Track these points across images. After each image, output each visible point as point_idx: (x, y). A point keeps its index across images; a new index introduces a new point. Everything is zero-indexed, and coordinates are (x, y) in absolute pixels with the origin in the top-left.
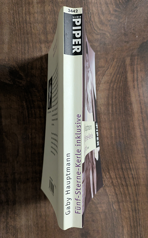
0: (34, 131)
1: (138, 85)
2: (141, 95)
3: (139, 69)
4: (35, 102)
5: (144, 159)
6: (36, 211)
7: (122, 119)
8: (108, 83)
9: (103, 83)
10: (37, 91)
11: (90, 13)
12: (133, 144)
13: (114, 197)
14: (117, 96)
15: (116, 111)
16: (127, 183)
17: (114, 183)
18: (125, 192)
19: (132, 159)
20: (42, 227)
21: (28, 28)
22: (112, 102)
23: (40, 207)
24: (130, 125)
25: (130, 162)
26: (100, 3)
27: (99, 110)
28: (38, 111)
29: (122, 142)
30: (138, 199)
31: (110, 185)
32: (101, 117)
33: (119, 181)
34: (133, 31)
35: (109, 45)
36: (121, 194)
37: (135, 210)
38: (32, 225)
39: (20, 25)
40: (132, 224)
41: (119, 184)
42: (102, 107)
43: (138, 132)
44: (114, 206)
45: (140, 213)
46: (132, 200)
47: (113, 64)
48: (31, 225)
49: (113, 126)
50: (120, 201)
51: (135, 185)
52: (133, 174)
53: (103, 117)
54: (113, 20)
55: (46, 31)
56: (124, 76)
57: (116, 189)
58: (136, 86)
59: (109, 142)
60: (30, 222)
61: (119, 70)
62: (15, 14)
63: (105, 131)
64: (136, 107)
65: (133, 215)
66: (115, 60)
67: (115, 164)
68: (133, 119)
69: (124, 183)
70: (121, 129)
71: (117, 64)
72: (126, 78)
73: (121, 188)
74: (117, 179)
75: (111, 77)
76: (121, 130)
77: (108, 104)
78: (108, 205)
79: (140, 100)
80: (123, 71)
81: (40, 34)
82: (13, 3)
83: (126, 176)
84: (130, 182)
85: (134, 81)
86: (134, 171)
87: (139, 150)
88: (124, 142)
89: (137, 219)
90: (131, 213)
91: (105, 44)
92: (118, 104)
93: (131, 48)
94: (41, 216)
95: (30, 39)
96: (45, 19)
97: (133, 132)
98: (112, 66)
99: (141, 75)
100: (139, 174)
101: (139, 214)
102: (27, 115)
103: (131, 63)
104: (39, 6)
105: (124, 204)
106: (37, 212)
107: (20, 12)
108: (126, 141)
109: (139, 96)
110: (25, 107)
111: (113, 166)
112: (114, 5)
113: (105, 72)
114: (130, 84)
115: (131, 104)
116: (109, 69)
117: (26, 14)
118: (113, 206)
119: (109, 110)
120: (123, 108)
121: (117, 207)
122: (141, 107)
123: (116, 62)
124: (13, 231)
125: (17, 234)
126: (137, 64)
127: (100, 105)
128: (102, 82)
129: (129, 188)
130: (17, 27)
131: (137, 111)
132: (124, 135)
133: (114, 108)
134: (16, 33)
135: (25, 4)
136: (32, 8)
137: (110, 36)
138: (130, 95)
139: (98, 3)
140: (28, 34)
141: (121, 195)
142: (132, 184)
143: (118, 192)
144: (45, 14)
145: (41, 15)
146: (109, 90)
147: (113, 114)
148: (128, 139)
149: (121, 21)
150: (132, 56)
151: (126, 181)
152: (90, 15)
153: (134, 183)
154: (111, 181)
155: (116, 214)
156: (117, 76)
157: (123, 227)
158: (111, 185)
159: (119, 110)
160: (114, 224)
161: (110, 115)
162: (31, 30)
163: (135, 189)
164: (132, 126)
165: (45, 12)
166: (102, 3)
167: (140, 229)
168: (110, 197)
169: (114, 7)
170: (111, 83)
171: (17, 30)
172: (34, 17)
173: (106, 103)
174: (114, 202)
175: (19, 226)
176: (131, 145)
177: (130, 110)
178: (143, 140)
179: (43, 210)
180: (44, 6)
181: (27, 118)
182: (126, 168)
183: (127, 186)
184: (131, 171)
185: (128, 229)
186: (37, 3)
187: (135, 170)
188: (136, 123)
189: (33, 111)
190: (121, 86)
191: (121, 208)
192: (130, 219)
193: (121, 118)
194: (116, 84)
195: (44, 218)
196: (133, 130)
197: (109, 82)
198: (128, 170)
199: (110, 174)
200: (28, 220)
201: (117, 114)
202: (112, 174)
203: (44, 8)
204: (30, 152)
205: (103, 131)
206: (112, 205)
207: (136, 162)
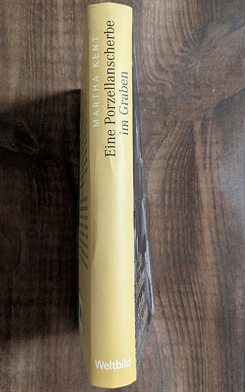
0: (46, 225)
1: (211, 164)
2: (215, 180)
3: (214, 141)
4: (51, 181)
5: (215, 278)
6: (43, 350)
7: (184, 216)
8: (165, 158)
9: (158, 158)
10: (54, 164)
11: (144, 53)
12: (199, 255)
13: (166, 336)
14: (178, 179)
15: (176, 202)
16: (187, 314)
17: (166, 313)
18: (182, 329)
19: (195, 279)
20: (49, 376)
21: (48, 70)
22: (170, 188)
23: (49, 343)
24: (196, 225)
25: (192, 282)
26: (160, 41)
27: (150, 199)
28: (55, 196)
29: (182, 250)
30: (202, 342)
31: (159, 316)
32: (151, 211)
33: (174, 310)
34: (207, 82)
35: (170, 102)
36: (177, 331)
37: (197, 358)
38: (35, 371)
39: (36, 64)
40: (191, 380)
41: (173, 315)
42: (153, 195)
43: (207, 237)
44: (164, 350)
45: (205, 364)
46: (193, 342)
47: (175, 130)
48: (32, 372)
49: (170, 225)
50: (173, 343)
51: (198, 319)
52: (196, 301)
53: (155, 211)
54: (177, 65)
55: (76, 77)
56: (191, 150)
57: (169, 323)
58: (208, 166)
59: (162, 249)
60: (31, 368)
61: (183, 139)
62: (29, 47)
63: (156, 232)
64: (205, 198)
65: (193, 366)
66: (178, 124)
67: (169, 284)
68: (200, 215)
69: (181, 314)
70: (181, 230)
71: (181, 130)
72: (194, 152)
73: (176, 322)
74: (171, 309)
75: (170, 150)
76: (181, 232)
77: (164, 191)
78: (154, 347)
79: (213, 188)
80: (190, 143)
81: (65, 80)
82: (27, 30)
83: (185, 304)
84: (191, 313)
85: (205, 158)
86: (197, 296)
87: (207, 264)
88: (185, 250)
89: (198, 372)
90: (190, 363)
91: (164, 99)
92: (179, 192)
93: (204, 107)
94: (49, 358)
95: (50, 85)
96: (76, 57)
97: (199, 236)
98: (172, 133)
99: (216, 149)
100: (206, 303)
101: (202, 365)
102: (37, 201)
103: (202, 131)
104: (67, 37)
105: (181, 347)
106: (43, 352)
107: (37, 46)
108: (187, 249)
109: (212, 181)
110: (35, 187)
111: (167, 287)
112: (180, 42)
113: (162, 142)
114: (199, 162)
115: (198, 193)
116: (168, 138)
117: (46, 48)
118: (162, 351)
119: (164, 200)
120: (187, 199)
121: (169, 352)
122: (214, 198)
123: (180, 127)
124: (3, 380)
125: (9, 385)
126: (211, 133)
127: (152, 191)
128: (157, 156)
129: (190, 323)
130: (31, 67)
131: (208, 204)
132: (186, 240)
133: (173, 198)
134: (30, 76)
135: (46, 33)
136: (56, 39)
137: (172, 88)
138: (197, 178)
139: (156, 39)
140: (47, 79)
141: (176, 333)
142: (194, 317)
143: (172, 328)
144: (75, 50)
145: (69, 52)
146: (166, 169)
147: (170, 206)
148: (191, 247)
149: (190, 66)
150: (205, 120)
151: (184, 312)
152: (143, 57)
153: (197, 315)
154: (161, 310)
155: (167, 364)
156: (179, 149)
157: (176, 385)
158: (161, 316)
159: (179, 201)
160: (162, 379)
161: (166, 207)
162: (53, 73)
163: (199, 325)
164: (199, 227)
165: (75, 48)
166: (162, 39)
167: (203, 389)
168: (159, 335)
169: (181, 45)
170: (169, 159)
171: (31, 72)
172: (58, 55)
173: (160, 189)
174: (164, 345)
175: (13, 373)
176: (195, 257)
177: (197, 202)
178: (215, 249)
179: (53, 348)
180: (74, 39)
181: (37, 205)
182: (186, 291)
183: (186, 319)
184: (193, 296)
185: (184, 389)
186: (65, 33)
187: (199, 295)
188: (206, 223)
189: (47, 195)
190: (185, 164)
191: (175, 354)
192: (188, 372)
193: (182, 214)
194: (177, 160)
195: (53, 361)
196: (199, 233)
197: (167, 157)
198: (189, 295)
199: (161, 299)
200: (28, 364)
201: (176, 206)
202: (165, 299)
203: (74, 41)
204: (38, 258)
205: (154, 232)
206: (162, 349)
207: (202, 284)
